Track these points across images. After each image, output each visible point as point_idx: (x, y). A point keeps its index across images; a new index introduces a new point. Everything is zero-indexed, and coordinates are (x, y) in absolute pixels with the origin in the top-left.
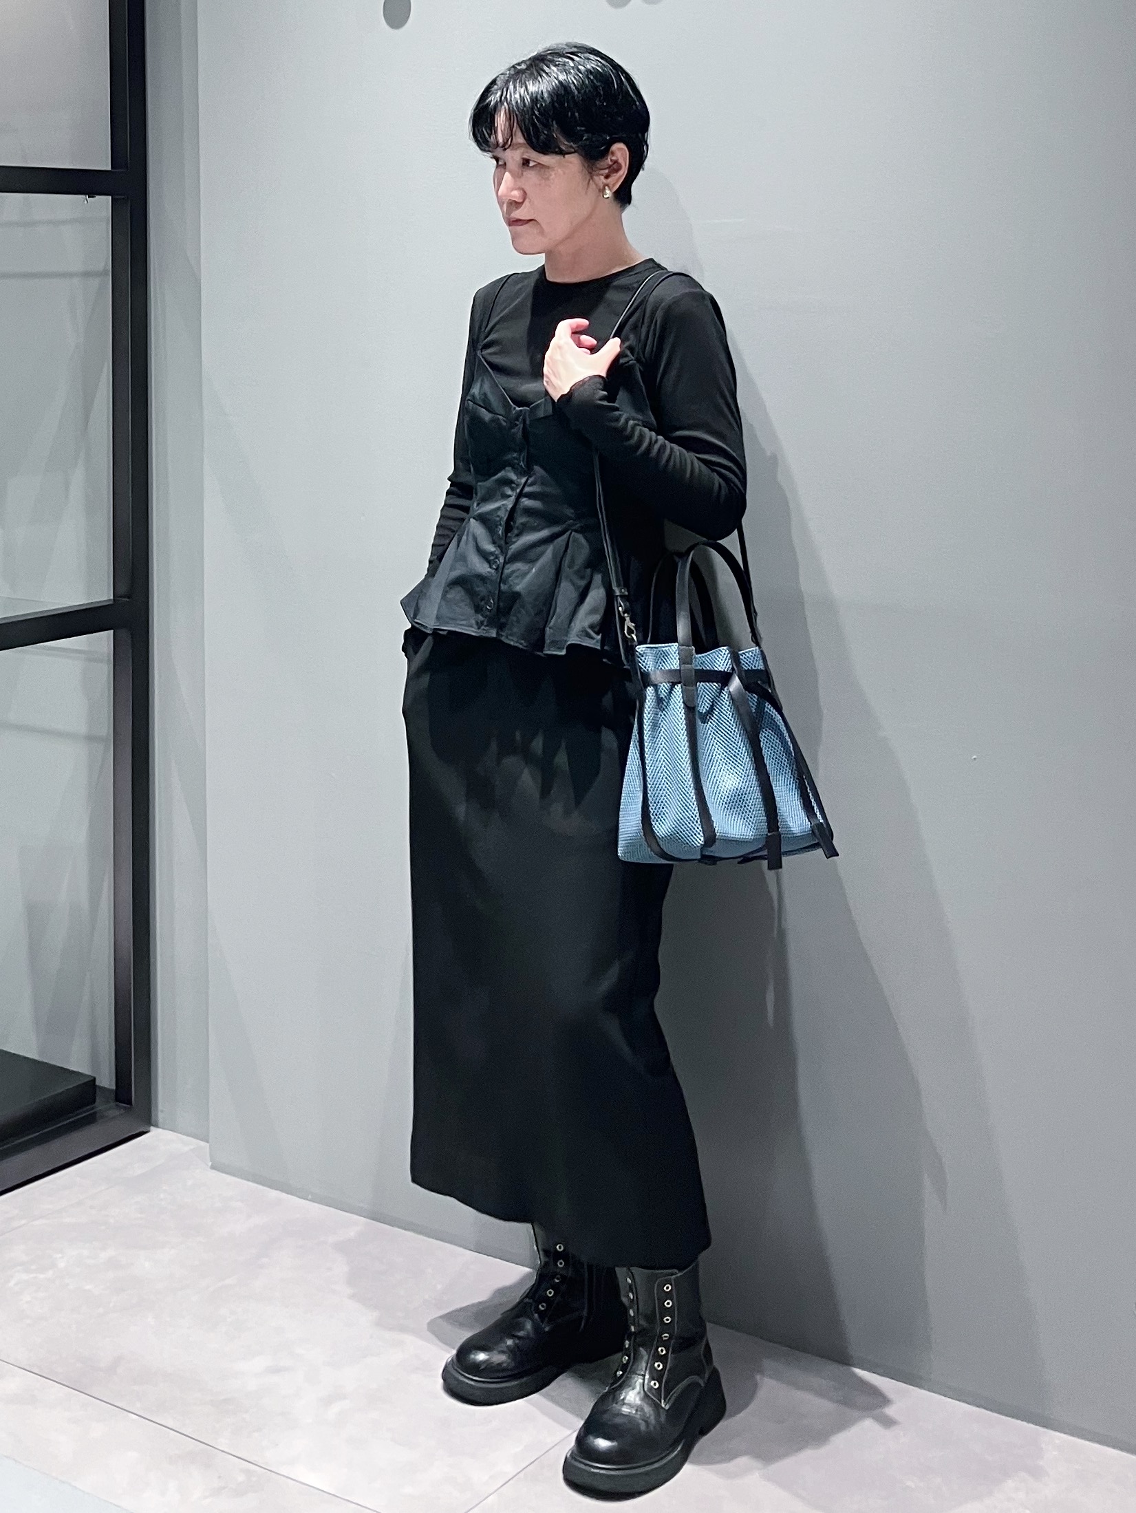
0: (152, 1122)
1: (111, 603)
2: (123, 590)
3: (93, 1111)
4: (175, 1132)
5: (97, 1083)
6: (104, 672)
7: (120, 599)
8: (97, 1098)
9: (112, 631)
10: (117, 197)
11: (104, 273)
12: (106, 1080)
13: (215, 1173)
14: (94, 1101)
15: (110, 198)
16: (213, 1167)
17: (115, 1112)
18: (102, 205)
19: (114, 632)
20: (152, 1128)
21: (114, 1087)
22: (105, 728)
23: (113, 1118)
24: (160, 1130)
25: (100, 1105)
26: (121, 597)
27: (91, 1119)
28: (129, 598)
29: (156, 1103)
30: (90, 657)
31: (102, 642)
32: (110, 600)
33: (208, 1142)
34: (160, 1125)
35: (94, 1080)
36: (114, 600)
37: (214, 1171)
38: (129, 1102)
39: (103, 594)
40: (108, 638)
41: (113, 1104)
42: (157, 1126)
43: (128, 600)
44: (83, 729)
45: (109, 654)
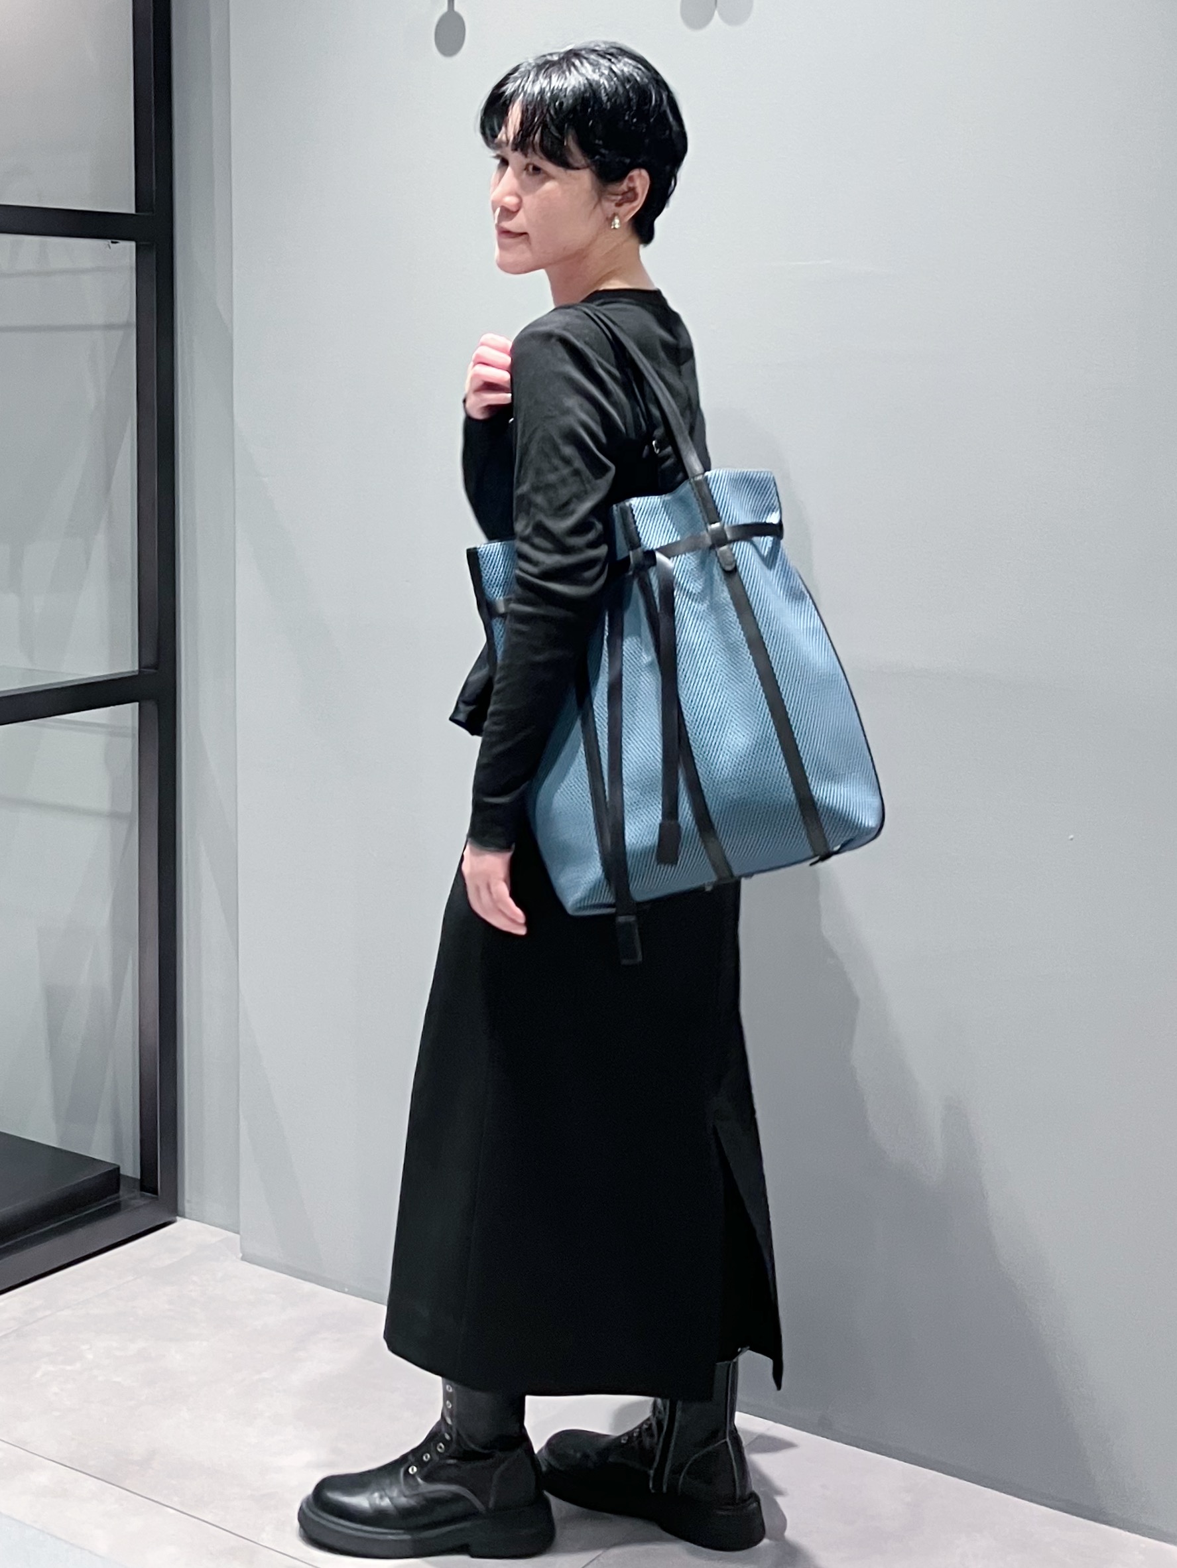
0: (179, 1213)
1: (137, 673)
2: (150, 659)
3: (116, 1201)
4: (203, 1222)
5: (122, 1172)
6: (128, 747)
7: (145, 670)
8: (122, 1187)
9: (137, 704)
10: (141, 243)
11: (126, 326)
12: (131, 1168)
13: (246, 1265)
14: (117, 1190)
15: (133, 244)
16: (243, 1259)
17: (141, 1202)
18: (127, 248)
19: (140, 706)
20: (178, 1218)
21: (139, 1177)
22: (129, 804)
23: (140, 1208)
24: (186, 1220)
25: (124, 1194)
26: (144, 668)
27: (115, 1209)
28: (156, 669)
29: (183, 1193)
30: (113, 732)
31: (127, 714)
32: (133, 672)
33: (238, 1233)
34: (187, 1215)
35: (118, 1168)
36: (140, 671)
37: (243, 1262)
38: (155, 1192)
39: (126, 663)
40: (133, 711)
41: (137, 1193)
42: (183, 1216)
43: (153, 671)
44: (105, 805)
45: (133, 728)
